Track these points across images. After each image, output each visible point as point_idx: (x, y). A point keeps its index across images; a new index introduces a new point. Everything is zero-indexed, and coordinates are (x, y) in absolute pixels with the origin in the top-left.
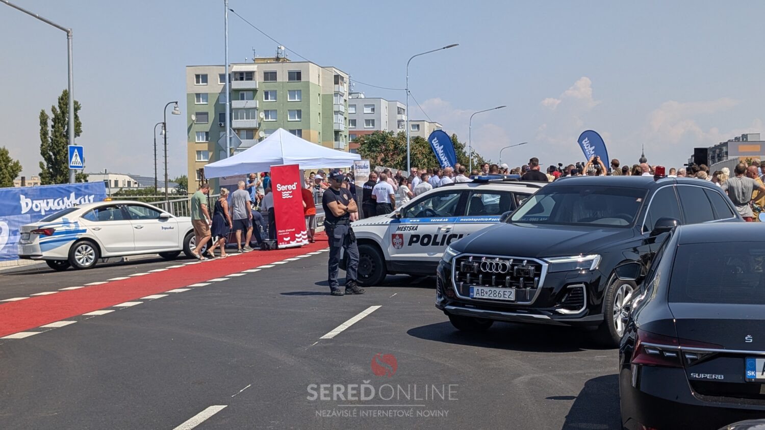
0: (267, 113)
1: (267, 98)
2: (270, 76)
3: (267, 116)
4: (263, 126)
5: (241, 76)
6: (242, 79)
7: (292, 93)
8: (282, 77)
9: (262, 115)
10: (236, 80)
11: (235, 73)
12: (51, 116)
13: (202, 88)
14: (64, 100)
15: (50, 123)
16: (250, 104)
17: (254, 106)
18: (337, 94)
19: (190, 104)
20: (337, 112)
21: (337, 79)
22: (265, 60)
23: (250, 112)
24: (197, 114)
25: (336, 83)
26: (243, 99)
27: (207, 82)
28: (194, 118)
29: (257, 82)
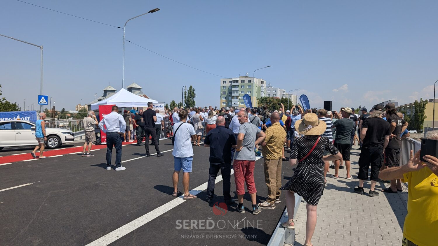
0: (241, 92)
1: (242, 88)
2: (243, 81)
3: (241, 93)
4: (240, 95)
5: (235, 81)
6: (235, 82)
7: (249, 86)
8: (246, 82)
9: (240, 92)
10: (233, 82)
11: (233, 81)
12: (187, 92)
13: (224, 85)
14: (191, 88)
15: (187, 94)
16: (237, 89)
17: (238, 90)
18: (262, 86)
19: (221, 89)
20: (262, 92)
21: (262, 82)
22: (242, 77)
23: (237, 92)
24: (223, 92)
25: (262, 83)
26: (235, 88)
27: (226, 83)
28: (222, 93)
29: (239, 83)
